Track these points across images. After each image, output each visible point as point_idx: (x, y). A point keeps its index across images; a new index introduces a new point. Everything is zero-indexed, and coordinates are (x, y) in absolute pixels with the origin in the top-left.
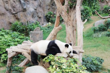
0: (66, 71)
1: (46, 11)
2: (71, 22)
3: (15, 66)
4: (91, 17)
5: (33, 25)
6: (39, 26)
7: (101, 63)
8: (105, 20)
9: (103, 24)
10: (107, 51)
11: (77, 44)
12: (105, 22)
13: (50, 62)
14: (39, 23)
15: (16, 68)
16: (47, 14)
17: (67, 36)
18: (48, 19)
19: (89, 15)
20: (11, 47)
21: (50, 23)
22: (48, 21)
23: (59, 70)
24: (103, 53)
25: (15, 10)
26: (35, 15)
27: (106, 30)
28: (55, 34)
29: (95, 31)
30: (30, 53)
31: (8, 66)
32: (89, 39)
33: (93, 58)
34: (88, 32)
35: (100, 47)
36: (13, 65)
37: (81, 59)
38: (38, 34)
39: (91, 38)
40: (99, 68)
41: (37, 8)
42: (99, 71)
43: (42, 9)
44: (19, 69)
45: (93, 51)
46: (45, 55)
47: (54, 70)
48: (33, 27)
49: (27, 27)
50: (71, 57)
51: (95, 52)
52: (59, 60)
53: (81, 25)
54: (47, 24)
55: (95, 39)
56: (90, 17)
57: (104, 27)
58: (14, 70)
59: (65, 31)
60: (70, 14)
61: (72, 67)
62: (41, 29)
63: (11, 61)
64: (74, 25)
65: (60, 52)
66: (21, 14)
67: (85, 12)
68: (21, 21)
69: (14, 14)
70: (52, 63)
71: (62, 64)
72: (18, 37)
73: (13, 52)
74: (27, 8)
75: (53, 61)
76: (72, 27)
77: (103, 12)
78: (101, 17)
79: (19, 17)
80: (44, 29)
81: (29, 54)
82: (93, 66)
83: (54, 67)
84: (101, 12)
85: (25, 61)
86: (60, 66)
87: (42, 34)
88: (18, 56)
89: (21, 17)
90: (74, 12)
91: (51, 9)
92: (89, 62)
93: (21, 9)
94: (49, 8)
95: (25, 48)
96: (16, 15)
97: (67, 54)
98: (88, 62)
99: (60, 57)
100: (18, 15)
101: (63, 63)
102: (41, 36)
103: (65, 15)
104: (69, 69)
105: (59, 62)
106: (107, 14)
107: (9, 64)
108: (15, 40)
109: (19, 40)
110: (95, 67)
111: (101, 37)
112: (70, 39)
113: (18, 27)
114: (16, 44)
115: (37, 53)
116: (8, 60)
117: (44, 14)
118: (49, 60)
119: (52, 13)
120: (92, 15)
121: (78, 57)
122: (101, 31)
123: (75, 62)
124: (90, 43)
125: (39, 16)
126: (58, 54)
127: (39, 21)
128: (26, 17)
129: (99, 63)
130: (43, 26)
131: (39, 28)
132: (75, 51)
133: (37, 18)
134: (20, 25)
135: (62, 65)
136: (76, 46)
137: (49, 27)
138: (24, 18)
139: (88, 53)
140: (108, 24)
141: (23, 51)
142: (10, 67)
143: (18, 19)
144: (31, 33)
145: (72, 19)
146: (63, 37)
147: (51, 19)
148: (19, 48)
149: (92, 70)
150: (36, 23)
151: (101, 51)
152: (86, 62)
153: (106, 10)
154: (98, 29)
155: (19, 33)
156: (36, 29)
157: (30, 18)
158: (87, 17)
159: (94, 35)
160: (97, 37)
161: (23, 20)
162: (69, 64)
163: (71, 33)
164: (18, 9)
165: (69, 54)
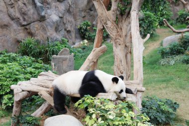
0: (114, 123)
1: (79, 20)
2: (122, 39)
3: (26, 116)
4: (156, 30)
5: (57, 45)
6: (67, 46)
7: (175, 109)
8: (180, 35)
9: (177, 42)
10: (184, 89)
11: (133, 77)
12: (181, 39)
13: (87, 108)
14: (68, 41)
15: (28, 118)
16: (80, 25)
17: (116, 63)
18: (83, 34)
19: (153, 27)
21: (86, 41)
22: (83, 38)
23: (103, 122)
24: (178, 92)
25: (26, 19)
26: (60, 27)
27: (183, 53)
28: (95, 61)
29: (164, 54)
30: (53, 93)
31: (15, 115)
32: (154, 68)
33: (160, 101)
34: (152, 57)
35: (172, 82)
36: (24, 114)
37: (140, 103)
38: (65, 60)
39: (157, 67)
40: (171, 119)
41: (63, 14)
42: (171, 124)
43: (72, 17)
44: (34, 121)
45: (160, 89)
46: (78, 95)
47: (94, 122)
48: (56, 47)
49: (47, 49)
50: (123, 100)
51: (164, 91)
52: (102, 105)
54: (82, 43)
55: (163, 68)
56: (154, 30)
57: (179, 48)
58: (24, 123)
59: (111, 54)
60: (120, 25)
61: (125, 117)
62: (71, 52)
63: (20, 106)
64: (127, 45)
65: (103, 91)
66: (37, 26)
67: (147, 22)
69: (24, 26)
70: (91, 110)
71: (107, 111)
72: (31, 65)
73: (23, 91)
74: (46, 15)
75: (92, 107)
76: (123, 48)
77: (177, 22)
78: (174, 30)
79: (33, 31)
80: (76, 52)
81: (50, 94)
82: (160, 115)
83: (94, 116)
84: (174, 22)
85: (43, 107)
86: (104, 115)
87: (72, 60)
88: (32, 98)
89: (37, 30)
90: (127, 23)
91: (88, 17)
92: (154, 108)
93: (36, 17)
94: (83, 16)
95: (43, 84)
96: (27, 27)
97: (115, 94)
98: (151, 108)
99: (103, 100)
100: (31, 28)
101: (109, 111)
102: (70, 64)
103: (112, 27)
104: (120, 121)
105: (103, 107)
106: (184, 25)
107: (16, 111)
108: (26, 71)
109: (33, 70)
110: (164, 116)
111: (174, 64)
112: (122, 69)
113: (31, 48)
114: (28, 77)
115: (64, 93)
117: (76, 25)
118: (85, 106)
119: (89, 23)
120: (159, 27)
121: (135, 100)
122: (174, 54)
123: (130, 108)
124: (155, 75)
125: (68, 30)
127: (67, 37)
128: (45, 30)
129: (171, 110)
130: (75, 46)
131: (67, 50)
132: (130, 90)
133: (63, 32)
134: (35, 45)
135: (107, 113)
136: (131, 81)
137: (84, 49)
138: (41, 32)
139: (151, 93)
140: (186, 42)
141: (41, 90)
142: (18, 117)
143: (31, 34)
144: (53, 58)
145: (124, 34)
146: (108, 65)
147: (87, 34)
148: (33, 84)
149: (158, 121)
150: (63, 40)
151: (174, 90)
152: (149, 107)
153: (182, 19)
154: (168, 50)
155: (34, 59)
156: (62, 52)
157: (51, 33)
158: (149, 30)
159: (162, 62)
160: (168, 65)
161: (40, 36)
162: (118, 111)
163: (122, 58)
164: (32, 17)
165: (119, 94)
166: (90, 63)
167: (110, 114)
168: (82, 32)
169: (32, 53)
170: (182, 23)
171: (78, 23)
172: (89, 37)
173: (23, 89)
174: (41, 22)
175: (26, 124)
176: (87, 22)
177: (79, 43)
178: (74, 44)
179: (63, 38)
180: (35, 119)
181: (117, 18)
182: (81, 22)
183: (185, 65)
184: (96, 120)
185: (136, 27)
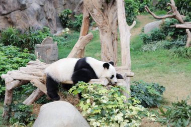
0: (108, 107)
1: (60, 8)
2: (108, 26)
3: (18, 104)
4: (137, 16)
5: (39, 34)
6: (49, 35)
7: (161, 92)
8: (161, 21)
9: (158, 28)
10: (167, 73)
11: (121, 62)
12: (162, 25)
13: (80, 95)
14: (50, 30)
15: (20, 106)
16: (61, 13)
17: (103, 50)
18: (63, 22)
19: (133, 14)
20: (9, 72)
21: (67, 29)
22: (64, 26)
23: (97, 106)
24: (162, 76)
25: (6, 8)
26: (41, 16)
27: (164, 39)
28: (82, 48)
29: (146, 40)
30: (45, 80)
31: (7, 104)
32: (137, 54)
33: (147, 85)
34: (134, 43)
35: (155, 67)
36: (15, 103)
37: (129, 87)
38: (49, 48)
39: (140, 53)
40: (158, 101)
41: (44, 3)
42: (158, 106)
43: (53, 5)
44: (27, 109)
45: (144, 74)
46: (71, 82)
47: (88, 107)
48: (39, 36)
49: (30, 38)
50: (114, 85)
51: (148, 76)
52: (94, 91)
53: (126, 31)
54: (63, 31)
55: (146, 54)
56: (135, 17)
57: (161, 34)
58: (17, 111)
59: (97, 41)
60: (106, 12)
61: (118, 101)
62: (54, 40)
63: (11, 95)
64: (114, 32)
65: (95, 77)
66: (17, 15)
67: (128, 8)
68: (17, 27)
69: (4, 15)
70: (85, 96)
71: (100, 96)
72: (17, 55)
73: (14, 80)
74: (27, 4)
75: (86, 93)
76: (110, 35)
77: (156, 8)
78: (155, 16)
79: (14, 20)
80: (59, 40)
81: (43, 82)
82: (148, 98)
83: (88, 101)
84: (153, 8)
85: (34, 95)
86: (98, 100)
87: (56, 49)
88: (23, 87)
89: (18, 19)
90: (112, 10)
91: (68, 5)
92: (142, 92)
93: (16, 5)
94: (64, 3)
95: (34, 73)
96: (8, 16)
97: (107, 80)
98: (140, 92)
99: (96, 86)
100: (12, 17)
101: (102, 95)
102: (54, 52)
103: (98, 15)
104: (113, 104)
105: (96, 93)
106: (163, 11)
107: (8, 100)
108: (12, 61)
109: (20, 59)
110: (151, 99)
111: (156, 50)
112: (109, 56)
113: (12, 37)
114: (15, 66)
115: (57, 81)
116: (6, 94)
117: (57, 14)
118: (79, 92)
119: (70, 11)
120: (139, 13)
121: (124, 84)
122: (156, 40)
123: (121, 92)
124: (138, 61)
125: (49, 18)
126: (93, 81)
127: (49, 26)
128: (26, 19)
129: (158, 93)
130: (56, 34)
131: (50, 39)
132: (120, 75)
133: (45, 21)
134: (16, 34)
135: (100, 98)
136: (120, 67)
137: (66, 37)
138: (22, 21)
139: (137, 79)
140: (167, 28)
141: (33, 78)
142: (10, 106)
143: (12, 23)
144: (37, 47)
145: (110, 22)
146: (91, 53)
147: (69, 22)
148: (23, 73)
149: (146, 104)
150: (44, 29)
151: (157, 74)
152: (137, 91)
153: (161, 5)
154: (150, 36)
155: (18, 48)
156: (45, 41)
157: (33, 22)
158: (130, 16)
159: (145, 48)
160: (150, 51)
161: (21, 25)
162: (111, 96)
163: (109, 45)
164: (12, 6)
165: (110, 80)
166: (78, 51)
167: (103, 99)
168: (63, 20)
169: (14, 43)
170: (162, 9)
171: (59, 11)
172: (70, 25)
173: (15, 78)
174: (21, 10)
175: (19, 112)
176: (68, 11)
177: (61, 32)
178: (55, 32)
179: (45, 27)
180: (28, 107)
181: (103, 6)
182: (62, 10)
183: (167, 50)
184: (90, 104)
185: (122, 15)
